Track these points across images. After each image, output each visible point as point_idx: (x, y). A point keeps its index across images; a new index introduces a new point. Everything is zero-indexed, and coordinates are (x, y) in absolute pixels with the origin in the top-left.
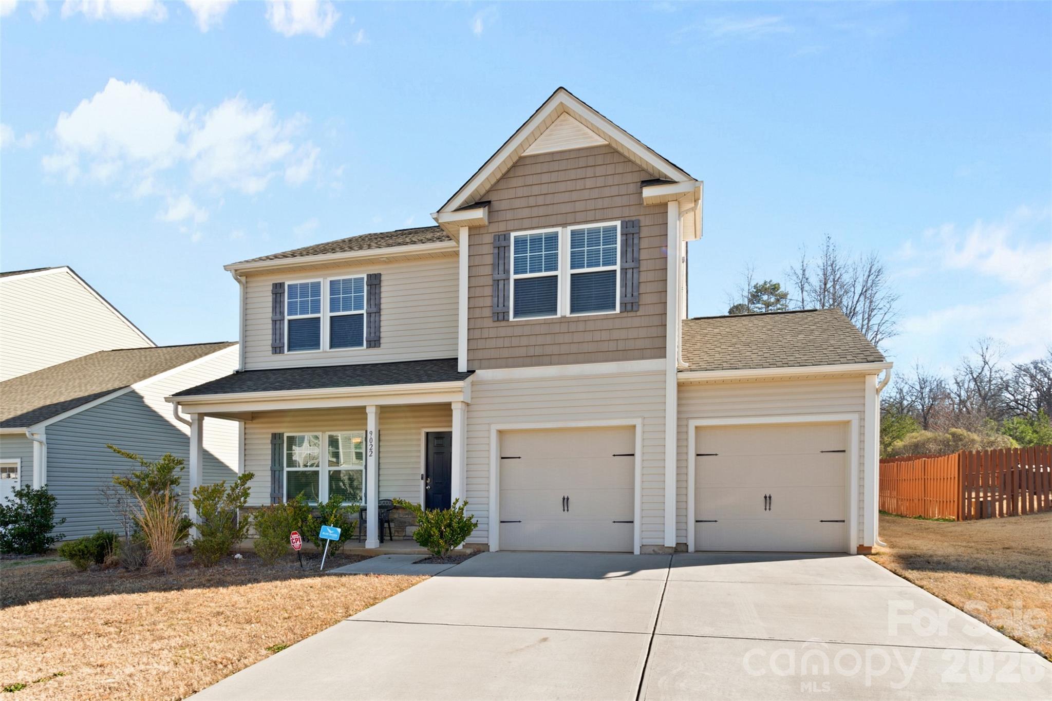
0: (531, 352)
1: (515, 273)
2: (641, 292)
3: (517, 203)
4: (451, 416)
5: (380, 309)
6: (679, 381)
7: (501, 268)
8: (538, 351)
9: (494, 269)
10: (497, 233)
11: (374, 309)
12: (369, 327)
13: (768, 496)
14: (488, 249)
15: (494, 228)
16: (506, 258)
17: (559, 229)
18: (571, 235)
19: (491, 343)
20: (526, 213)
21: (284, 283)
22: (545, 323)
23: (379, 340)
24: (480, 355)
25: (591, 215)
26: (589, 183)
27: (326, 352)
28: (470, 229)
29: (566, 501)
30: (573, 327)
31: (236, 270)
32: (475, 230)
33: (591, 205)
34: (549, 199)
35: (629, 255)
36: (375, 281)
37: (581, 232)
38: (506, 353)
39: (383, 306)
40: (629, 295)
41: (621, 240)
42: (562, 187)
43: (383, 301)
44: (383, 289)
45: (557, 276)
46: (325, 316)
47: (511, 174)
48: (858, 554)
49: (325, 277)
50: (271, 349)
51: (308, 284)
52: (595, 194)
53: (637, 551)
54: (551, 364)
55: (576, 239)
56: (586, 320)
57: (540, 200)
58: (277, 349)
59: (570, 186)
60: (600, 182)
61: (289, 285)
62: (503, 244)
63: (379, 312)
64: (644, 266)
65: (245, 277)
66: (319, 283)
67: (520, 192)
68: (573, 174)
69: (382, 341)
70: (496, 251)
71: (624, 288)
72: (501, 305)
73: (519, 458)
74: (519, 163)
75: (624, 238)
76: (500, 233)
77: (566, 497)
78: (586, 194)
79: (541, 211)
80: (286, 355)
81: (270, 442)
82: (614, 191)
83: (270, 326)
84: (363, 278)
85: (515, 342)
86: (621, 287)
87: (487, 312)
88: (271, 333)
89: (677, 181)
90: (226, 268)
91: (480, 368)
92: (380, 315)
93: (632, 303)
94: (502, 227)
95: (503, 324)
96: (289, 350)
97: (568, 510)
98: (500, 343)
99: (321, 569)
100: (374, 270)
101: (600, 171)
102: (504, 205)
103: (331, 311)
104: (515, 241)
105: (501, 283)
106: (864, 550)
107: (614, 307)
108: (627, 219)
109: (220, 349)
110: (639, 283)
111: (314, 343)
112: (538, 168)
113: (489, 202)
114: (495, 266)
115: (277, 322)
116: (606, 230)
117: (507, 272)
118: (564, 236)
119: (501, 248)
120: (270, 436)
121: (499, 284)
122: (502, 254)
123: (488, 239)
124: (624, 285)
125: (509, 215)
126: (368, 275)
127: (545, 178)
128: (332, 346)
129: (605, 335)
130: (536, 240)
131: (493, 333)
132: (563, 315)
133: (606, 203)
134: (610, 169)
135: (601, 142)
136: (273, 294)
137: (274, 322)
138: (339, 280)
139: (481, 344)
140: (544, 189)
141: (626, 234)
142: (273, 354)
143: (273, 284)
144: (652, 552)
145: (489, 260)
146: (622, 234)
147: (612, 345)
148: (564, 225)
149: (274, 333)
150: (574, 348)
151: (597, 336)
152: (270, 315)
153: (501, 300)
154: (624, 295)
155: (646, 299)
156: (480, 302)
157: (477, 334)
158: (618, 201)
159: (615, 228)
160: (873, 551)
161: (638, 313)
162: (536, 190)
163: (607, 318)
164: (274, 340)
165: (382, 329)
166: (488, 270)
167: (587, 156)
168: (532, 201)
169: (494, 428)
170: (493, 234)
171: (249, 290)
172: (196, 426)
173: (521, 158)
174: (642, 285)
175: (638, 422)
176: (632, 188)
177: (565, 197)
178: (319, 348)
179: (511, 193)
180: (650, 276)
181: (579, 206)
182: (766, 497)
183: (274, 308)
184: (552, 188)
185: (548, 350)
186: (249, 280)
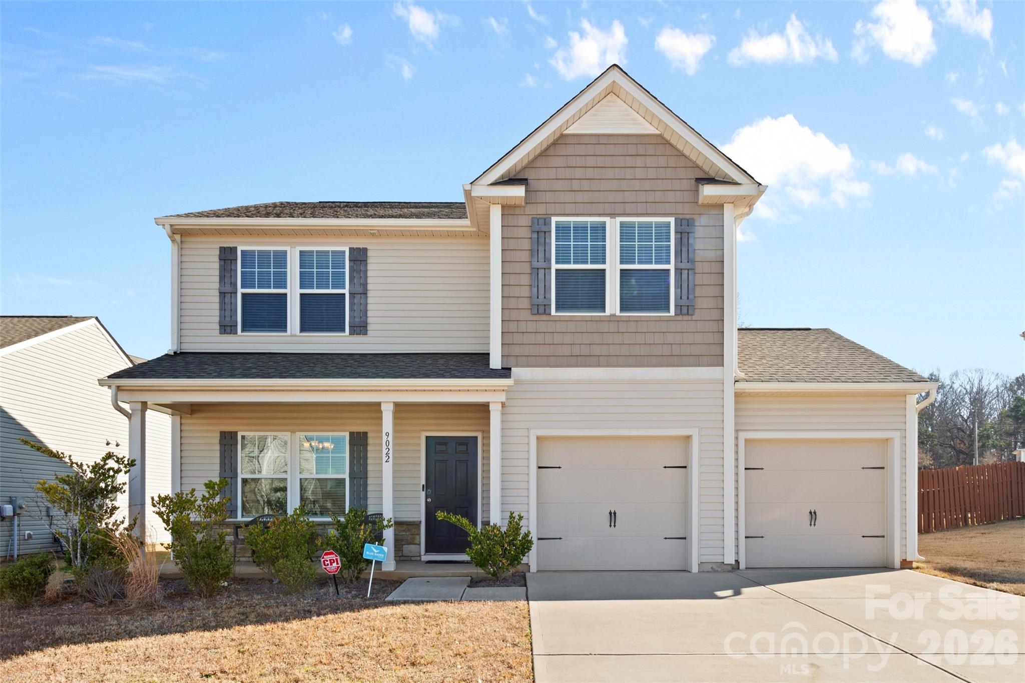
0: (576, 351)
1: (557, 262)
2: (696, 295)
3: (559, 185)
4: (489, 418)
5: (367, 290)
6: (736, 391)
7: (541, 255)
8: (585, 350)
9: (532, 256)
10: (535, 216)
11: (359, 289)
12: (351, 310)
13: (813, 511)
14: (525, 232)
15: (531, 210)
16: (547, 245)
17: (607, 219)
18: (620, 227)
19: (530, 338)
20: (569, 197)
21: (236, 248)
22: (592, 320)
23: (366, 327)
24: (516, 350)
25: (641, 208)
26: (640, 173)
27: (295, 336)
28: (503, 207)
29: (613, 515)
30: (623, 327)
31: (171, 226)
32: (508, 209)
33: (642, 197)
34: (595, 185)
35: (684, 255)
36: (359, 257)
37: (631, 225)
38: (546, 350)
39: (369, 287)
40: (684, 297)
41: (675, 238)
42: (610, 173)
43: (369, 280)
44: (370, 267)
45: (604, 270)
46: (293, 292)
47: (551, 152)
48: (902, 568)
49: (293, 246)
50: (218, 327)
51: (269, 252)
52: (646, 185)
53: (695, 569)
54: (599, 365)
55: (626, 232)
56: (637, 321)
57: (586, 185)
58: (227, 328)
59: (618, 173)
60: (652, 173)
61: (242, 251)
62: (544, 228)
63: (365, 293)
64: (699, 268)
65: (180, 235)
66: (285, 252)
67: (562, 173)
68: (621, 162)
69: (369, 327)
70: (535, 235)
71: (680, 290)
72: (541, 297)
73: (559, 468)
74: (560, 140)
75: (679, 236)
76: (538, 216)
77: (613, 512)
78: (636, 185)
79: (586, 197)
80: (240, 336)
81: (218, 441)
82: (667, 185)
83: (217, 299)
84: (344, 252)
85: (558, 338)
86: (676, 288)
87: (525, 304)
88: (218, 307)
89: (739, 182)
90: (157, 222)
91: (517, 366)
92: (367, 297)
93: (688, 306)
94: (541, 210)
95: (544, 317)
96: (243, 331)
97: (615, 526)
98: (539, 338)
99: (368, 596)
100: (359, 243)
101: (651, 161)
102: (543, 185)
103: (301, 287)
104: (556, 227)
105: (541, 272)
106: (906, 565)
107: (667, 309)
108: (681, 217)
109: (67, 324)
110: (695, 285)
111: (280, 324)
112: (582, 150)
113: (526, 180)
114: (533, 252)
115: (226, 295)
116: (659, 226)
117: (547, 260)
118: (613, 227)
119: (540, 231)
120: (218, 435)
121: (538, 272)
122: (542, 240)
123: (525, 221)
124: (679, 286)
125: (549, 197)
126: (350, 248)
127: (591, 161)
128: (303, 329)
129: (658, 339)
130: (581, 229)
131: (531, 327)
132: (613, 313)
133: (659, 197)
134: (662, 161)
135: (652, 130)
136: (220, 259)
137: (222, 294)
138: (313, 252)
139: (517, 338)
140: (590, 173)
141: (681, 233)
142: (220, 333)
143: (220, 248)
144: (711, 570)
145: (526, 244)
146: (676, 232)
147: (666, 350)
148: (613, 215)
149: (222, 308)
150: (625, 350)
151: (650, 339)
152: (217, 286)
153: (541, 291)
154: (679, 297)
155: (701, 303)
156: (516, 291)
157: (513, 327)
158: (671, 196)
159: (668, 225)
160: (915, 565)
161: (694, 318)
162: (580, 173)
163: (660, 320)
164: (222, 316)
165: (369, 314)
166: (525, 256)
167: (637, 144)
168: (576, 185)
169: (534, 434)
170: (530, 217)
171: (185, 252)
172: (137, 419)
173: (563, 136)
174: (697, 288)
175: (694, 432)
176: (687, 185)
177: (614, 185)
178: (286, 331)
179: (551, 173)
180: (707, 279)
181: (628, 197)
182: (811, 513)
183: (222, 278)
184: (597, 173)
185: (596, 350)
186: (184, 239)
